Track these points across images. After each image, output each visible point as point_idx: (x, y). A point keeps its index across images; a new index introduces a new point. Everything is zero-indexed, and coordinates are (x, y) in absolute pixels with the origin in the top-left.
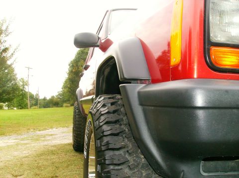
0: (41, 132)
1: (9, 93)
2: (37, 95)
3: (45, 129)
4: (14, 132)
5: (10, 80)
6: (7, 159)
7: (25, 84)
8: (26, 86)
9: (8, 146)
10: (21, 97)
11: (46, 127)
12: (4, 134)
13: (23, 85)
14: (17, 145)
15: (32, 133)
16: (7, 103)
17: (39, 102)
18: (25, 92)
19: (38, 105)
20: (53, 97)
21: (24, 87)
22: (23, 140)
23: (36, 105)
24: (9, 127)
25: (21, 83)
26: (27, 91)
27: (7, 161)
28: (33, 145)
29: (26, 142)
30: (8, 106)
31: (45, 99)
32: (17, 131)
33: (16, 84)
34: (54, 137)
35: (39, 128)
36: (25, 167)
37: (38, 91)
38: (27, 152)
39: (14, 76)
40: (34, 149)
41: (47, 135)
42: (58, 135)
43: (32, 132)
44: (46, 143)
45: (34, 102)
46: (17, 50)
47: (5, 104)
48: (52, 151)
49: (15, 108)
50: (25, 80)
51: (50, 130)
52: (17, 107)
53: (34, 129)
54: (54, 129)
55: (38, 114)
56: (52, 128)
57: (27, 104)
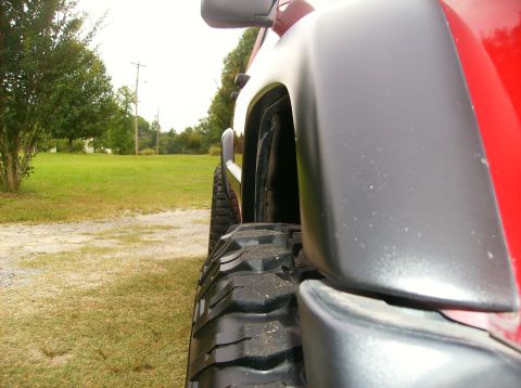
0: (148, 217)
1: (93, 119)
2: (156, 123)
3: (158, 211)
4: (88, 214)
5: (96, 91)
6: (49, 295)
7: (131, 98)
8: (132, 105)
9: (64, 253)
10: (121, 126)
11: (161, 207)
12: (64, 218)
13: (126, 103)
14: (84, 251)
15: (125, 218)
16: (92, 139)
17: (158, 139)
18: (131, 116)
19: (157, 147)
20: (189, 130)
21: (127, 107)
22: (101, 237)
23: (151, 145)
24: (81, 199)
25: (123, 98)
26: (134, 114)
27: (47, 299)
28: (118, 255)
29: (106, 243)
30: (95, 145)
31: (171, 133)
32: (95, 211)
33: (109, 100)
34: (172, 233)
35: (145, 206)
36: (81, 325)
37: (157, 116)
38: (98, 278)
39: (105, 82)
40: (117, 270)
41: (157, 227)
42: (183, 231)
43: (126, 215)
44: (148, 252)
45: (147, 139)
46: (102, 25)
47: (88, 141)
48: (156, 279)
49: (109, 151)
50: (131, 90)
51: (169, 213)
52: (113, 148)
53: (133, 209)
54: (178, 212)
55: (149, 169)
56: (173, 207)
57: (133, 142)
